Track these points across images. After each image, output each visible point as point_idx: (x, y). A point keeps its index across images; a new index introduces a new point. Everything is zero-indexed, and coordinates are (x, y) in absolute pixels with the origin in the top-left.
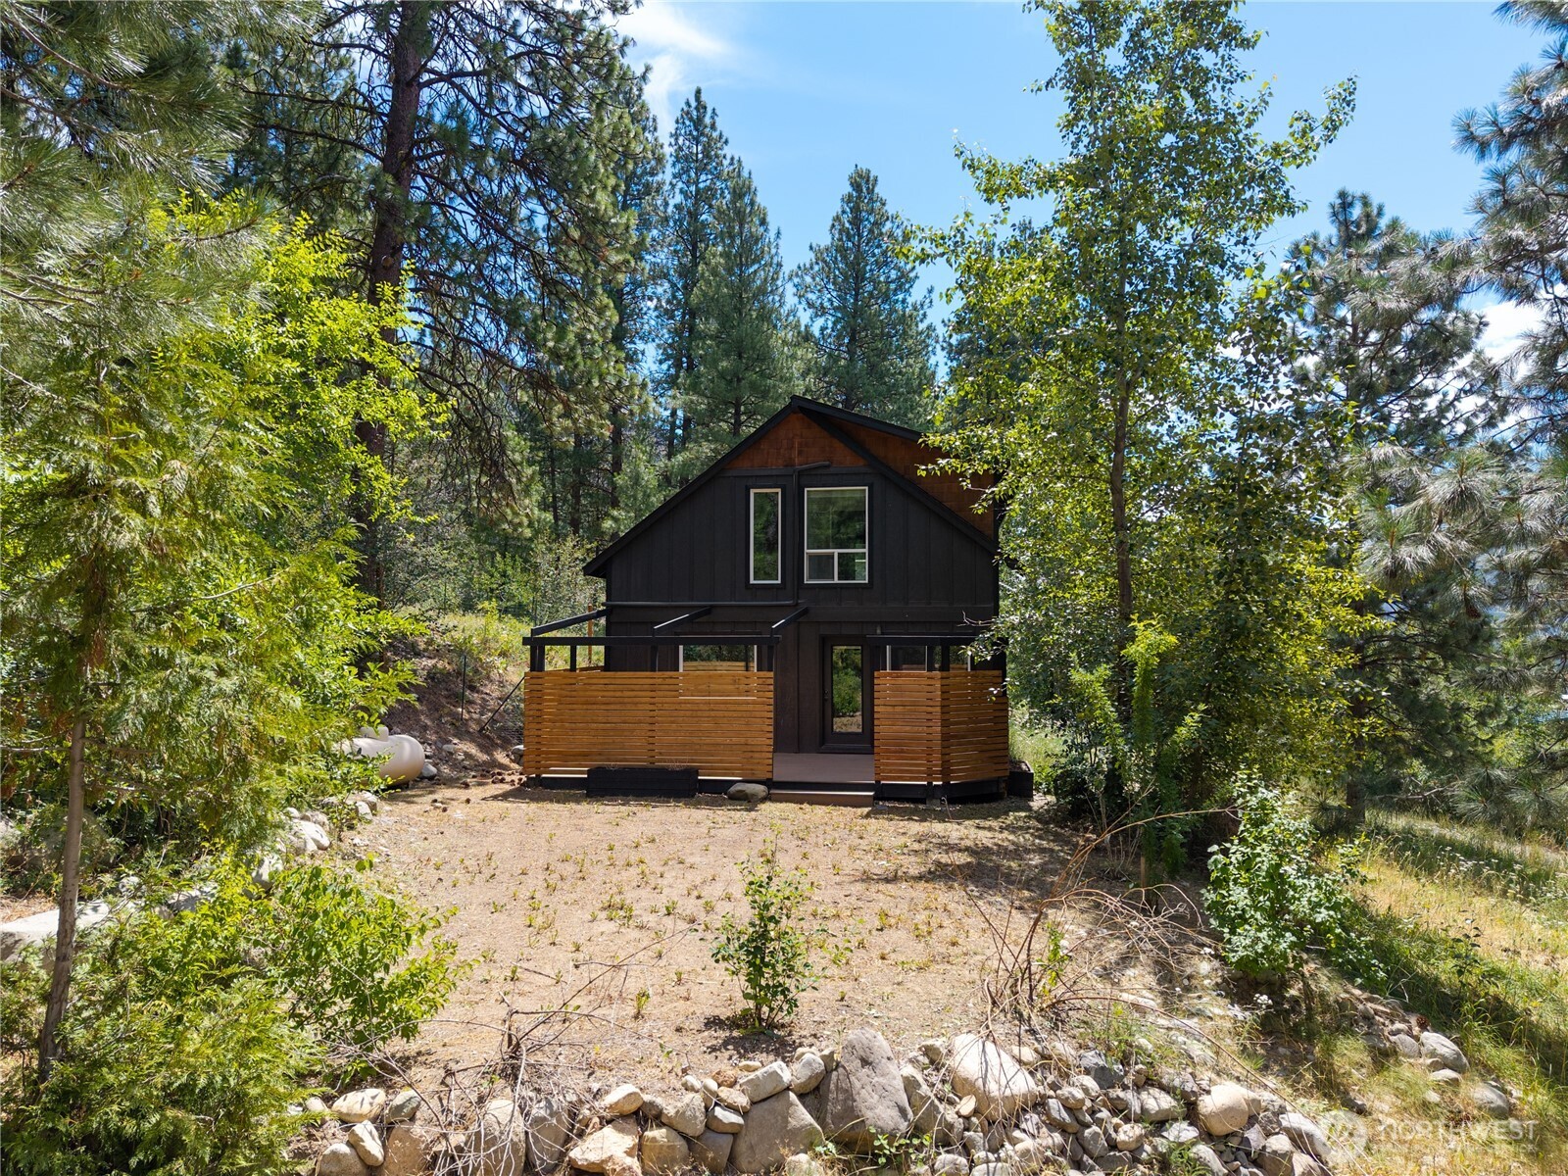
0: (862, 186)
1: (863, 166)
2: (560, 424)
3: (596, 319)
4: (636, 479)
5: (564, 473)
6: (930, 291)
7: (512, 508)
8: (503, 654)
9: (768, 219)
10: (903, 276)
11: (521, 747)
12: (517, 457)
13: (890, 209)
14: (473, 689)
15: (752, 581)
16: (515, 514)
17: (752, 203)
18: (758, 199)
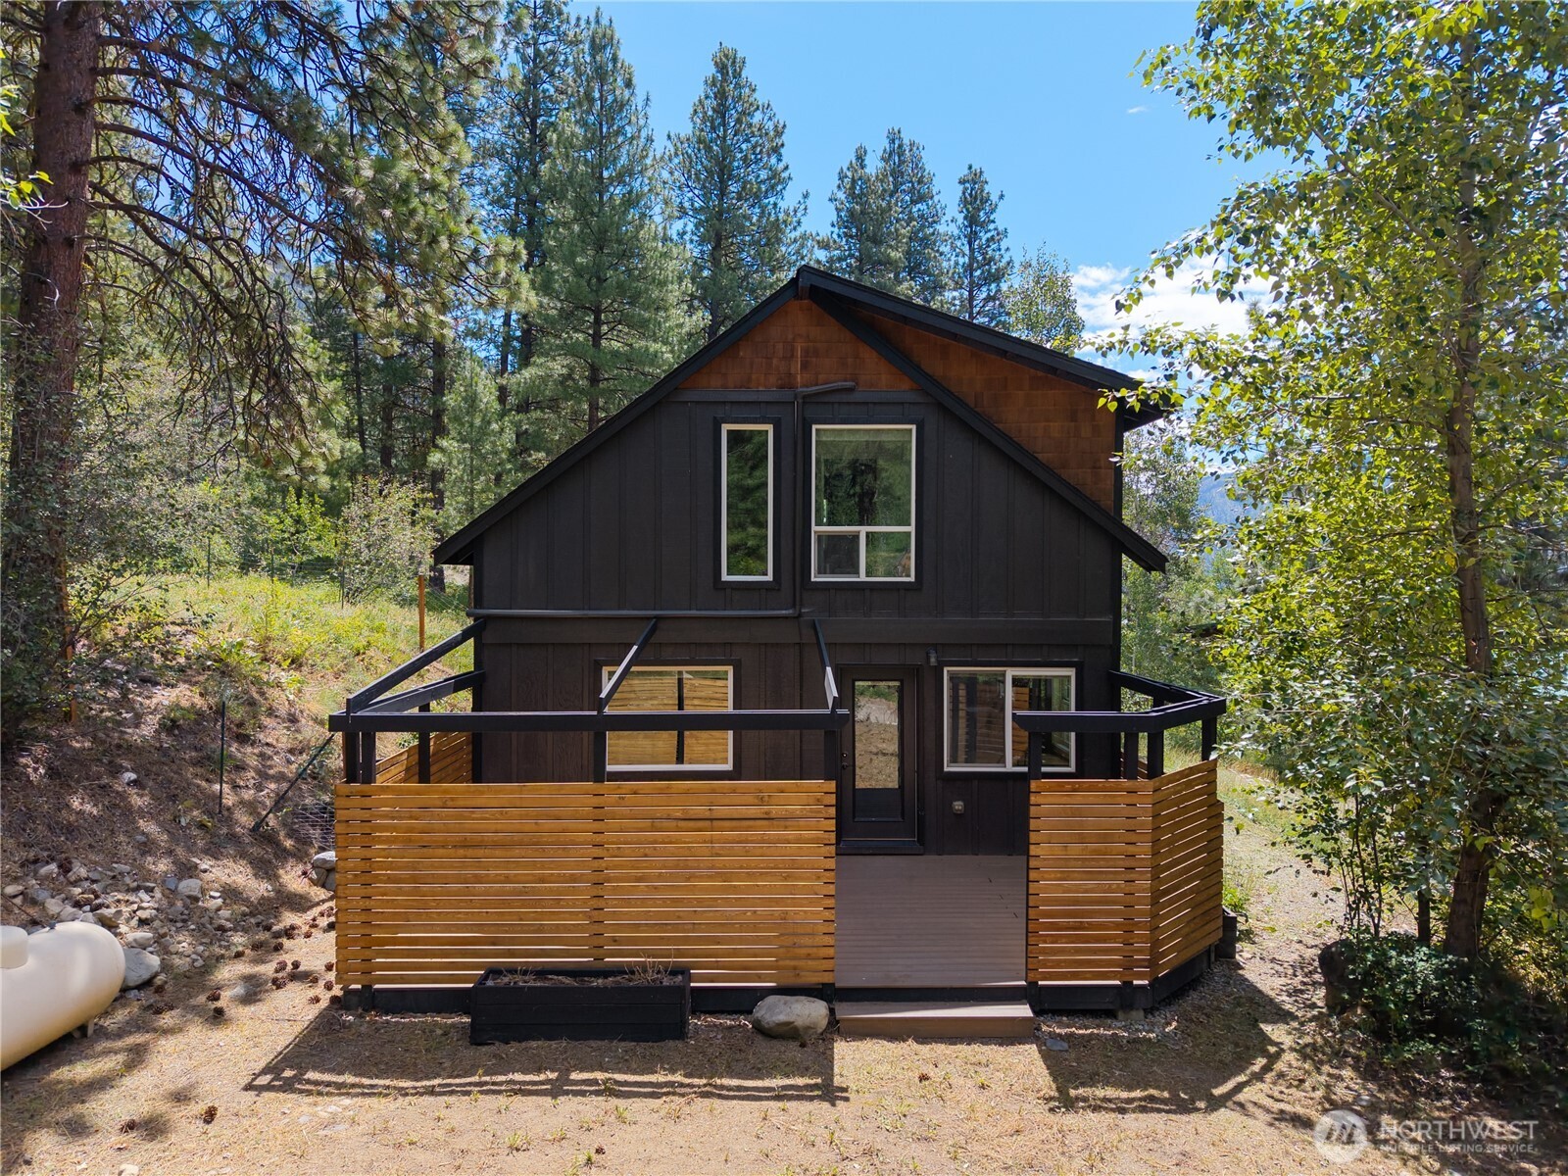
0: (728, 67)
1: (728, 45)
2: (380, 317)
3: (436, 156)
4: (472, 400)
5: (374, 388)
6: (806, 196)
7: (300, 446)
8: (296, 663)
9: (635, 81)
10: (773, 177)
11: (330, 855)
12: (310, 365)
13: (760, 97)
14: (243, 739)
15: (725, 577)
16: (305, 454)
17: (615, 59)
18: (621, 55)
